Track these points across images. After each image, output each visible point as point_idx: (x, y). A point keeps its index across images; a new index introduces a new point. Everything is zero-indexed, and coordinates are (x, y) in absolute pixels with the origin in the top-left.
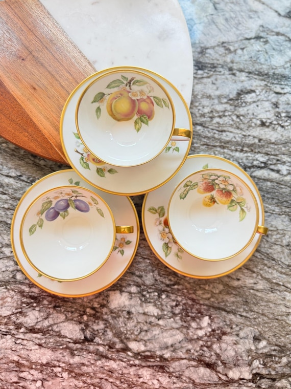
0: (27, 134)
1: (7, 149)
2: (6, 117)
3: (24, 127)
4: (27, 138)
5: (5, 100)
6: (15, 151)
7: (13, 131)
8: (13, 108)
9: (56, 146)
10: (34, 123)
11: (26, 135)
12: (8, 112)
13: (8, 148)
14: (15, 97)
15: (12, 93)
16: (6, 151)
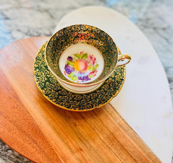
0: (35, 145)
1: (11, 156)
2: (18, 128)
3: (33, 138)
4: (35, 149)
5: (19, 112)
6: (19, 158)
7: (23, 142)
8: (25, 120)
9: (61, 157)
10: (43, 134)
11: (34, 147)
12: (20, 123)
13: (13, 154)
14: (28, 109)
15: (26, 106)
16: (11, 158)
